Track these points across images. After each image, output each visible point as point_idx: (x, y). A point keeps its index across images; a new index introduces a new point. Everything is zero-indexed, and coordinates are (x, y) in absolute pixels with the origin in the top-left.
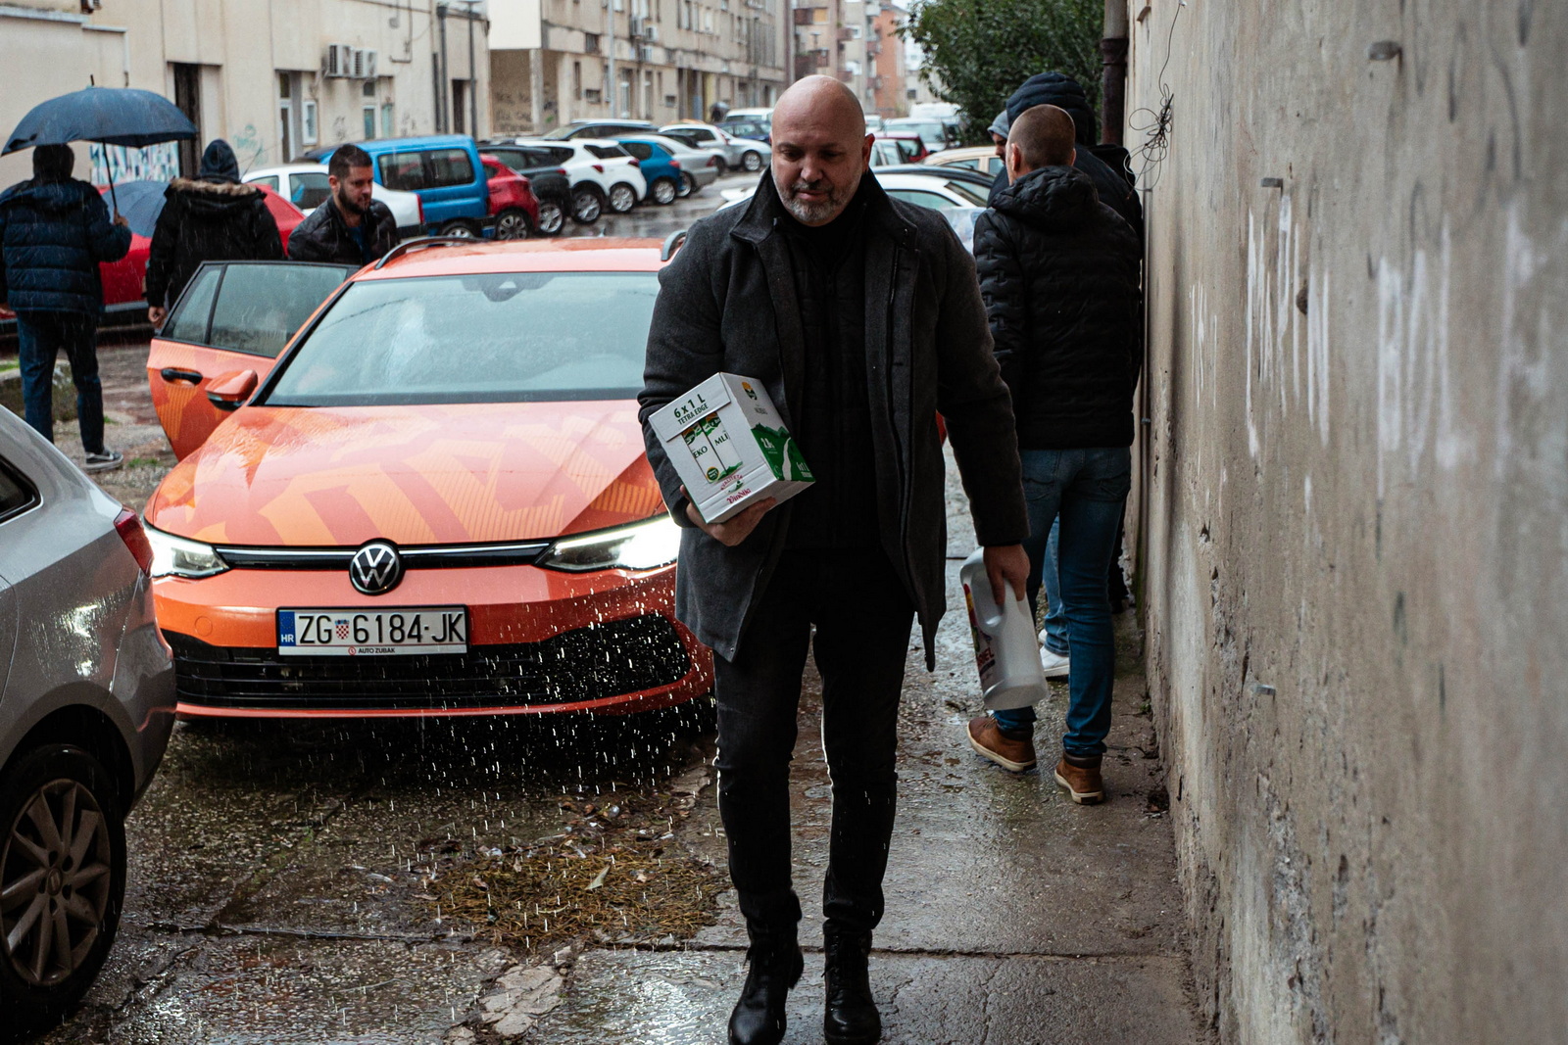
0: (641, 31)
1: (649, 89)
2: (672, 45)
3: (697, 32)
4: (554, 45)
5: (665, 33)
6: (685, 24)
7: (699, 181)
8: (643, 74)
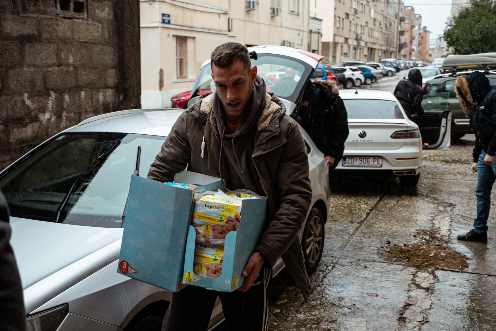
0: (359, 37)
1: (360, 53)
2: (366, 41)
3: (374, 38)
4: (336, 41)
5: (365, 38)
6: (370, 35)
7: (377, 78)
8: (359, 49)
